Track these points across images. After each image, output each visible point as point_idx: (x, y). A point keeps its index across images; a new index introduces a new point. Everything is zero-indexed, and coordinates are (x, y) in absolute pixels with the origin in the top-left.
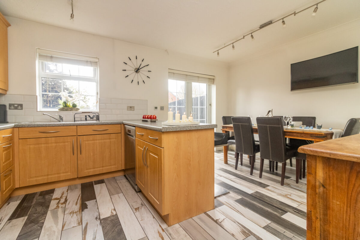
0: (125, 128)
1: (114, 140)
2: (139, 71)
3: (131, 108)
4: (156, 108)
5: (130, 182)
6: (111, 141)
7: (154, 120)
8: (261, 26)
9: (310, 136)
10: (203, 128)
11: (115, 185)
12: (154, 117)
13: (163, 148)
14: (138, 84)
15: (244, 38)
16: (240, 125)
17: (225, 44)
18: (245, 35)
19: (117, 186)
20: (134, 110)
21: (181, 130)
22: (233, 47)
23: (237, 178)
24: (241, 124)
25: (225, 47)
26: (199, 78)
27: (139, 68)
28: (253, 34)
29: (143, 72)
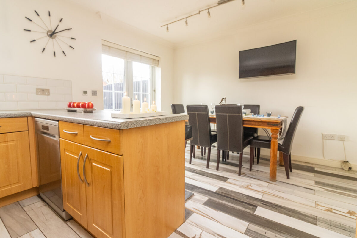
0: (36, 124)
1: (15, 143)
2: (56, 36)
3: (44, 92)
4: (85, 92)
5: (50, 206)
6: (7, 147)
7: (90, 109)
8: (219, 1)
9: (267, 124)
10: (174, 121)
11: (22, 216)
12: (90, 104)
13: (123, 155)
14: (55, 56)
15: (199, 13)
16: (196, 115)
17: (176, 18)
18: (200, 10)
19: (26, 217)
20: (49, 95)
21: (148, 125)
22: (186, 23)
23: (195, 174)
24: (198, 113)
25: (176, 21)
26: (141, 57)
27: (56, 32)
28: (210, 10)
29: (62, 39)
